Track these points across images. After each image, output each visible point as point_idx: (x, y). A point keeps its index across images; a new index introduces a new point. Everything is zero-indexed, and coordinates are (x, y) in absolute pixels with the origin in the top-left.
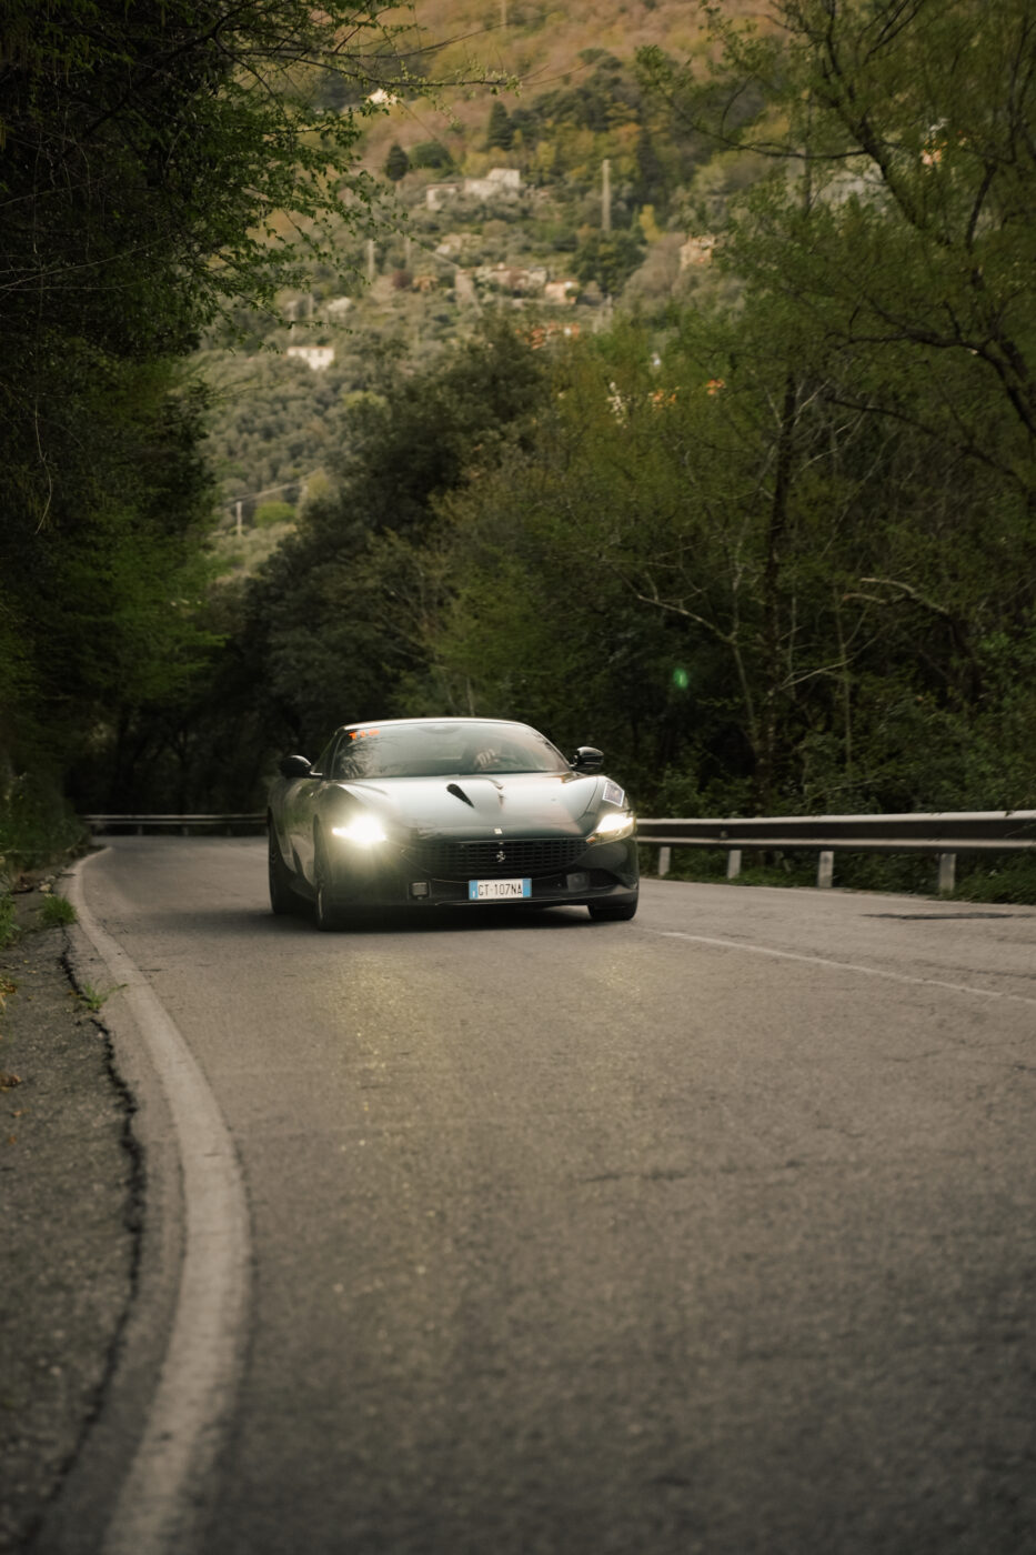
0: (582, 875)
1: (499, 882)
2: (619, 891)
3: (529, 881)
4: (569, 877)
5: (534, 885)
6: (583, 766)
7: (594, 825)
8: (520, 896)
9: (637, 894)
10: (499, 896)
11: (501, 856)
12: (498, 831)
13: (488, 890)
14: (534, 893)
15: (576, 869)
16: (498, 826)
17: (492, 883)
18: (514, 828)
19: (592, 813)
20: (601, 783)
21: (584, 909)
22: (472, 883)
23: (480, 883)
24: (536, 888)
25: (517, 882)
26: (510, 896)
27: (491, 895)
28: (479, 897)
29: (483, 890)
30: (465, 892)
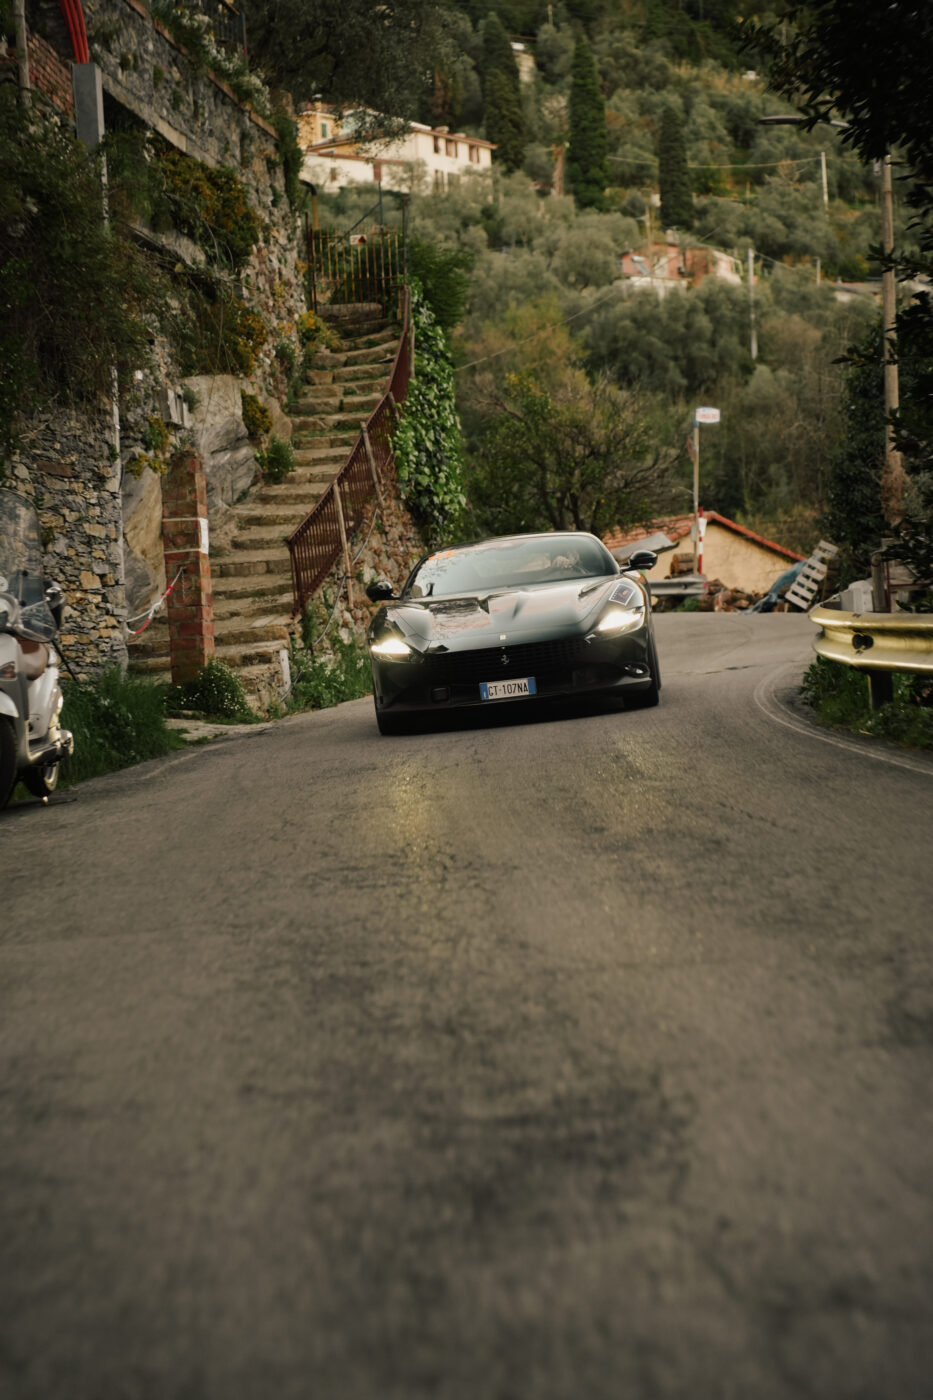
1: (506, 683)
2: (627, 680)
3: (532, 680)
5: (537, 682)
8: (527, 693)
10: (508, 695)
11: (507, 659)
12: (503, 637)
13: (498, 690)
14: (539, 691)
16: (502, 633)
17: (500, 684)
19: (596, 613)
22: (482, 684)
23: (489, 685)
24: (539, 685)
25: (523, 681)
26: (517, 694)
27: (501, 695)
28: (490, 698)
29: (492, 691)
30: (477, 693)
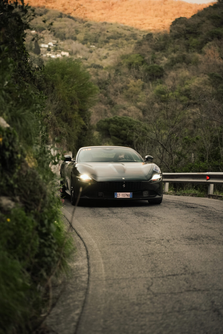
0: (147, 192)
1: (123, 193)
2: (158, 196)
4: (144, 192)
5: (133, 194)
6: (148, 160)
7: (151, 177)
8: (129, 197)
9: (162, 197)
10: (123, 197)
11: (124, 186)
12: (123, 178)
13: (120, 195)
14: (133, 197)
15: (145, 190)
16: (123, 177)
17: (121, 193)
18: (129, 178)
19: (150, 174)
20: (153, 166)
21: (147, 201)
22: (115, 193)
23: (118, 193)
24: (134, 195)
25: (129, 193)
26: (126, 197)
27: (121, 197)
28: (117, 197)
29: (118, 195)
30: (113, 195)
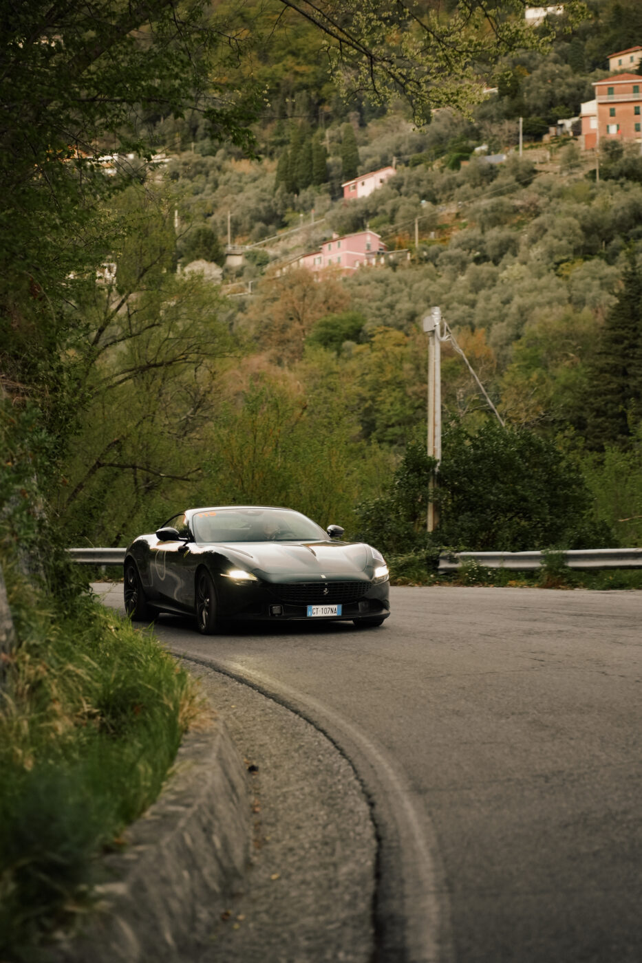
0: (367, 603)
1: (324, 607)
3: (340, 606)
4: (359, 604)
5: (344, 609)
7: (373, 573)
8: (335, 615)
10: (324, 615)
11: (326, 591)
12: (323, 577)
13: (318, 611)
14: (342, 613)
15: (363, 599)
16: (322, 573)
17: (320, 607)
19: (370, 566)
22: (309, 607)
23: (314, 607)
25: (335, 607)
26: (330, 614)
27: (320, 614)
28: (312, 615)
29: (314, 611)
30: (305, 612)
